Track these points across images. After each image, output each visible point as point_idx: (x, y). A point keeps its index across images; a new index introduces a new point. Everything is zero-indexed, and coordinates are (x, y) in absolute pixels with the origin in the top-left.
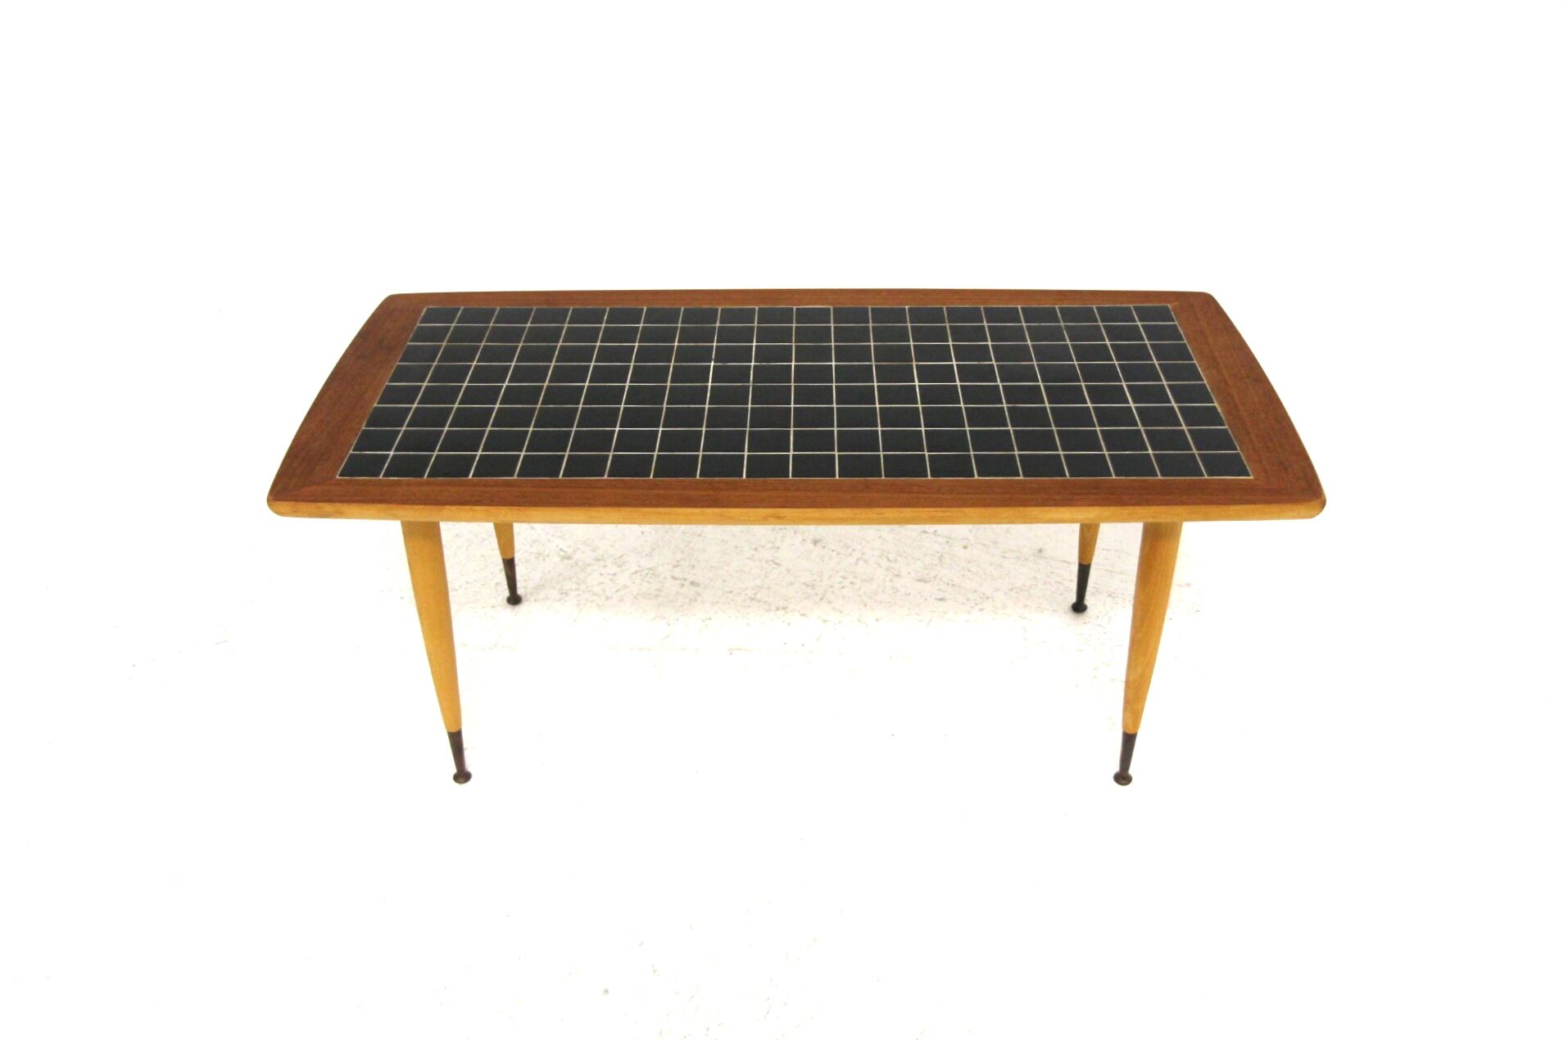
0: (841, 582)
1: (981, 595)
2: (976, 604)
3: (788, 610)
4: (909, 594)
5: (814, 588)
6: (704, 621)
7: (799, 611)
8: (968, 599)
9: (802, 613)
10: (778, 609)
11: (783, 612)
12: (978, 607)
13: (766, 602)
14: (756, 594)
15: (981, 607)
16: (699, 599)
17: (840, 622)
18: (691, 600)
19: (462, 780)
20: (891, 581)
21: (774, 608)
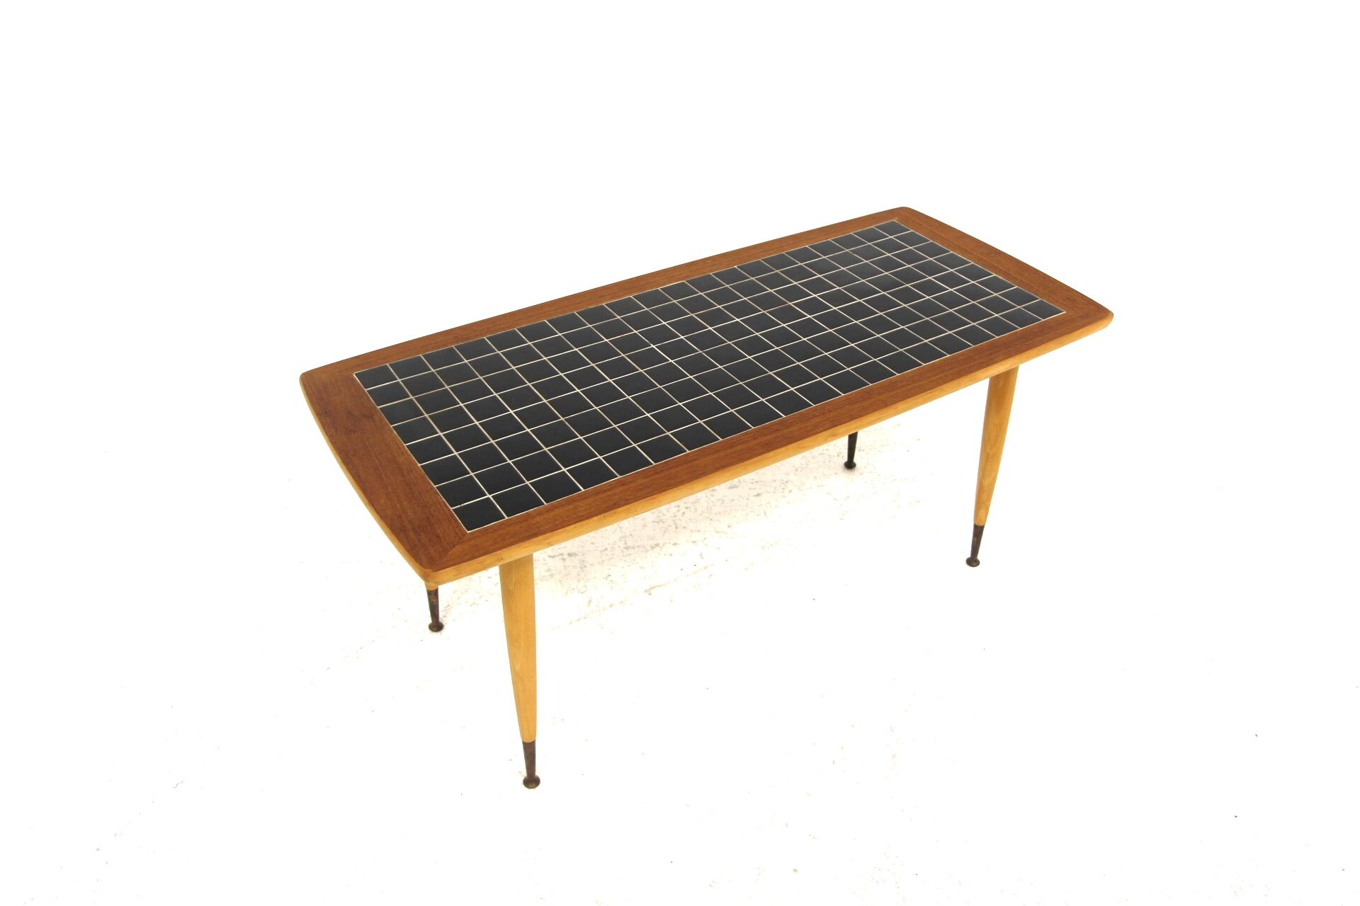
0: (678, 511)
1: (781, 482)
2: (783, 489)
3: (661, 545)
4: (733, 500)
5: (664, 522)
6: (606, 579)
7: (670, 543)
8: (775, 488)
9: (672, 542)
10: (652, 548)
11: (658, 548)
12: (786, 491)
13: (639, 546)
14: (626, 543)
15: (789, 490)
16: (587, 565)
17: (705, 539)
18: (581, 568)
19: (534, 785)
20: (713, 495)
21: (649, 548)
